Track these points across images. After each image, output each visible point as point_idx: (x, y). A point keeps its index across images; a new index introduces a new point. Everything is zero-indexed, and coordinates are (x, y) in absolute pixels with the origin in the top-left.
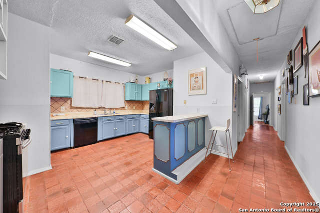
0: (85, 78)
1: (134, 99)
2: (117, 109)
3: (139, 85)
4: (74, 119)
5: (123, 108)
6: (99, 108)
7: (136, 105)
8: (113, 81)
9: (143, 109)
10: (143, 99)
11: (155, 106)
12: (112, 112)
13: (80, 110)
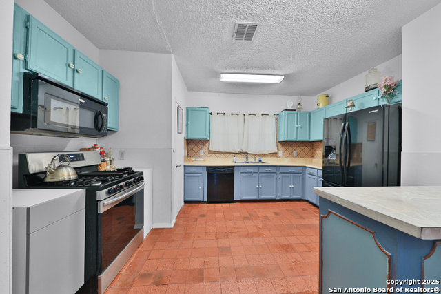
0: (224, 114)
1: (293, 138)
2: (264, 155)
3: (305, 113)
4: (207, 167)
5: (275, 154)
6: (240, 153)
7: (299, 149)
8: (259, 113)
9: (312, 157)
10: (313, 139)
11: (337, 151)
12: (257, 159)
13: (218, 155)
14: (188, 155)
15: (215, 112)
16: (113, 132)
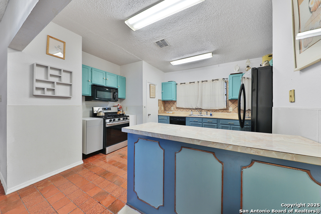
0: (185, 83)
2: (216, 111)
4: (170, 116)
5: (224, 110)
6: (196, 109)
8: (210, 79)
14: (165, 110)
15: (179, 83)
16: (122, 99)
